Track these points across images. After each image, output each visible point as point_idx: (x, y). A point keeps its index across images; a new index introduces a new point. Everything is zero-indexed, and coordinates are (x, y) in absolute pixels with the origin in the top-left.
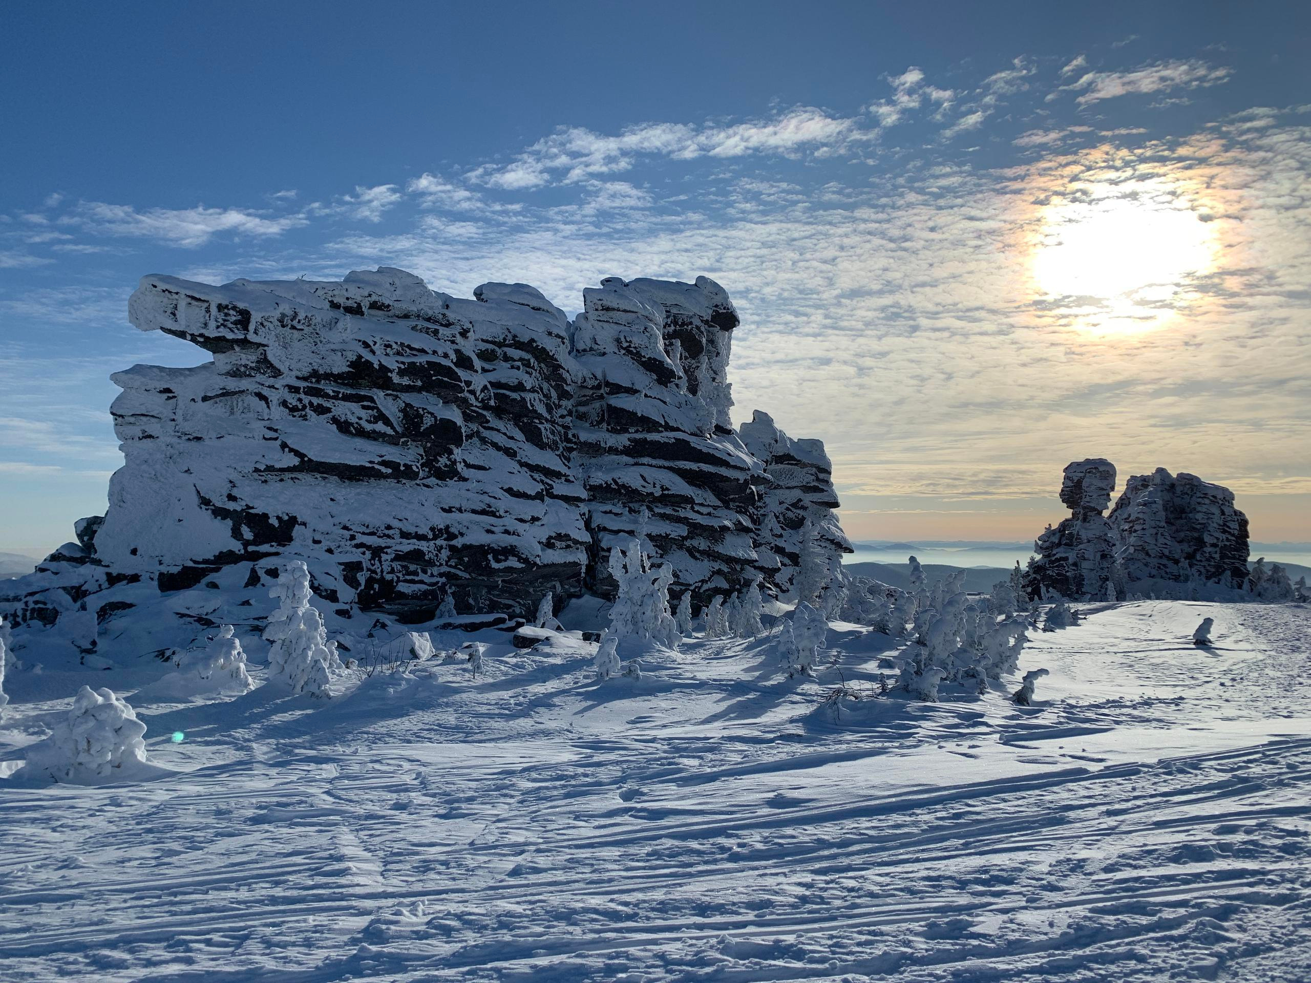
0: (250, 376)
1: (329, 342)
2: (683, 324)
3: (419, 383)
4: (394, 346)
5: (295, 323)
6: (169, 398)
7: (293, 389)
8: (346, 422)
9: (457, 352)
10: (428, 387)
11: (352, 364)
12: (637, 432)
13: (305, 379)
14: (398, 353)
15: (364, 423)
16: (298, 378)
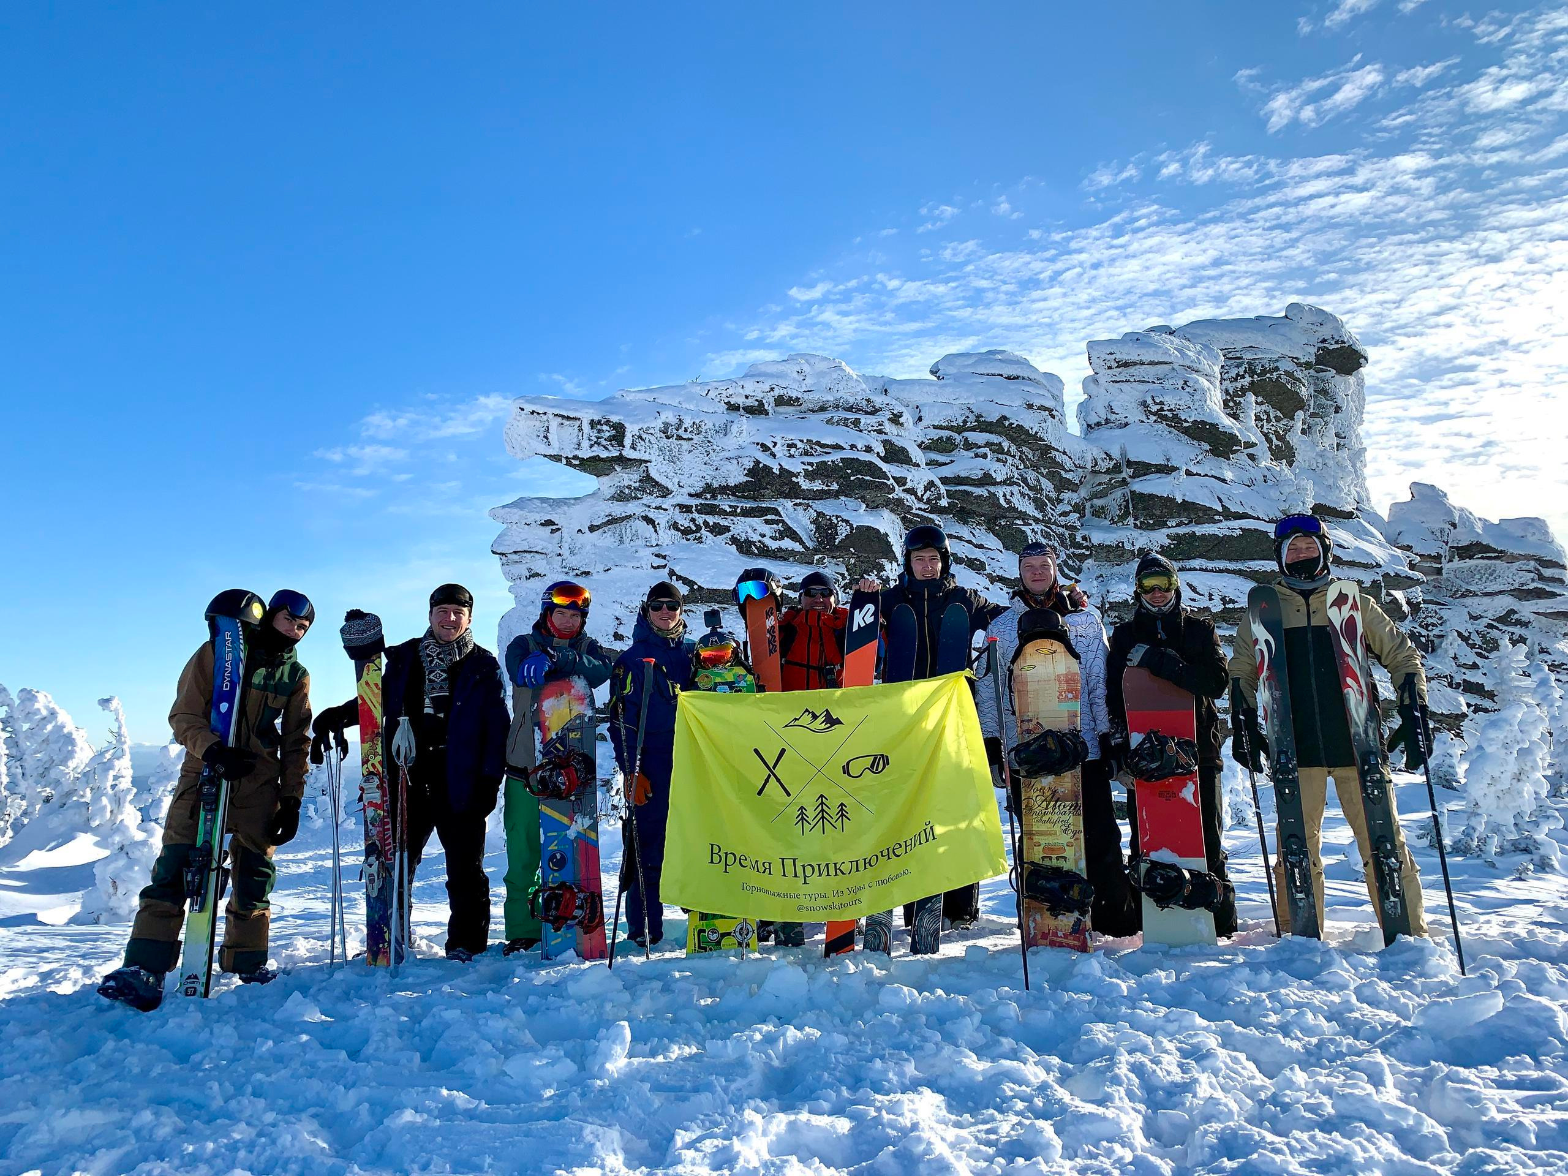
0: (636, 498)
1: (723, 450)
2: (1264, 371)
3: (835, 487)
4: (799, 445)
5: (681, 432)
6: (553, 532)
7: (685, 509)
8: (747, 541)
9: (886, 443)
10: (846, 490)
11: (751, 472)
12: (1178, 525)
13: (698, 495)
14: (806, 453)
15: (767, 541)
16: (690, 495)
